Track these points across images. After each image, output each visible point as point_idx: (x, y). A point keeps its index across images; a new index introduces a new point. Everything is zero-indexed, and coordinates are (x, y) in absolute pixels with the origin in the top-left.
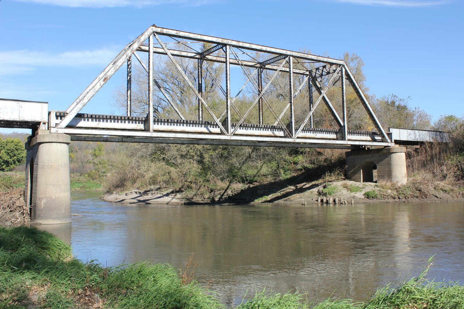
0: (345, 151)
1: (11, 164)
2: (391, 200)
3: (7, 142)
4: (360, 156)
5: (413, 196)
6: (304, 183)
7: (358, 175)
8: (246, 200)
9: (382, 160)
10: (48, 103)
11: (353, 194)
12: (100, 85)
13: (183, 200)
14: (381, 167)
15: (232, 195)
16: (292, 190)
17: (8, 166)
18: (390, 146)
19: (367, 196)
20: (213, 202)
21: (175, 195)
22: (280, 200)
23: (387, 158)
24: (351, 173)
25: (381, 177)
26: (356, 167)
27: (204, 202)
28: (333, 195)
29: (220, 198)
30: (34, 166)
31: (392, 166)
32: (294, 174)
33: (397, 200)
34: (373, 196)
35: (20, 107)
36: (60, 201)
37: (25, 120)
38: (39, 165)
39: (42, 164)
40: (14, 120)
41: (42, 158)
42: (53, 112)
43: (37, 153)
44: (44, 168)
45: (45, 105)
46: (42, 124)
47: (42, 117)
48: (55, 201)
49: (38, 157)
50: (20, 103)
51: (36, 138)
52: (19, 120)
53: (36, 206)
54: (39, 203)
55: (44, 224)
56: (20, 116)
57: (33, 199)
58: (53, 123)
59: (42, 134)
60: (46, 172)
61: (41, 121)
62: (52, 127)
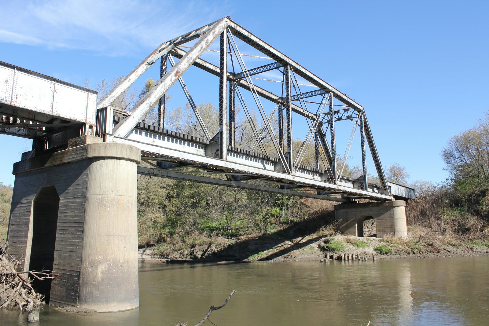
0: (335, 203)
2: (406, 255)
4: (354, 210)
5: (427, 251)
6: (300, 238)
7: (352, 229)
8: (236, 257)
9: (383, 214)
10: (97, 93)
11: (361, 250)
12: (171, 80)
13: (156, 256)
14: (382, 221)
15: (218, 251)
16: (290, 246)
18: (391, 199)
19: (380, 251)
20: (194, 261)
21: (144, 251)
22: (279, 257)
23: (388, 212)
24: (344, 227)
25: (381, 231)
26: (349, 220)
27: (183, 259)
28: (341, 250)
29: (202, 255)
31: (395, 220)
32: (279, 228)
33: (411, 255)
34: (387, 251)
35: (54, 91)
36: (130, 267)
37: (60, 116)
38: (90, 199)
39: (99, 198)
40: (42, 112)
41: (101, 186)
42: (111, 110)
43: (80, 177)
44: (104, 205)
45: (93, 97)
46: (87, 126)
47: (87, 115)
48: (123, 268)
49: (87, 184)
50: (55, 84)
51: (81, 150)
52: (50, 113)
53: (81, 276)
54: (90, 271)
55: (102, 312)
56: (52, 108)
57: (60, 261)
58: (109, 127)
59: (94, 143)
60: (108, 212)
61: (85, 122)
62: (108, 134)
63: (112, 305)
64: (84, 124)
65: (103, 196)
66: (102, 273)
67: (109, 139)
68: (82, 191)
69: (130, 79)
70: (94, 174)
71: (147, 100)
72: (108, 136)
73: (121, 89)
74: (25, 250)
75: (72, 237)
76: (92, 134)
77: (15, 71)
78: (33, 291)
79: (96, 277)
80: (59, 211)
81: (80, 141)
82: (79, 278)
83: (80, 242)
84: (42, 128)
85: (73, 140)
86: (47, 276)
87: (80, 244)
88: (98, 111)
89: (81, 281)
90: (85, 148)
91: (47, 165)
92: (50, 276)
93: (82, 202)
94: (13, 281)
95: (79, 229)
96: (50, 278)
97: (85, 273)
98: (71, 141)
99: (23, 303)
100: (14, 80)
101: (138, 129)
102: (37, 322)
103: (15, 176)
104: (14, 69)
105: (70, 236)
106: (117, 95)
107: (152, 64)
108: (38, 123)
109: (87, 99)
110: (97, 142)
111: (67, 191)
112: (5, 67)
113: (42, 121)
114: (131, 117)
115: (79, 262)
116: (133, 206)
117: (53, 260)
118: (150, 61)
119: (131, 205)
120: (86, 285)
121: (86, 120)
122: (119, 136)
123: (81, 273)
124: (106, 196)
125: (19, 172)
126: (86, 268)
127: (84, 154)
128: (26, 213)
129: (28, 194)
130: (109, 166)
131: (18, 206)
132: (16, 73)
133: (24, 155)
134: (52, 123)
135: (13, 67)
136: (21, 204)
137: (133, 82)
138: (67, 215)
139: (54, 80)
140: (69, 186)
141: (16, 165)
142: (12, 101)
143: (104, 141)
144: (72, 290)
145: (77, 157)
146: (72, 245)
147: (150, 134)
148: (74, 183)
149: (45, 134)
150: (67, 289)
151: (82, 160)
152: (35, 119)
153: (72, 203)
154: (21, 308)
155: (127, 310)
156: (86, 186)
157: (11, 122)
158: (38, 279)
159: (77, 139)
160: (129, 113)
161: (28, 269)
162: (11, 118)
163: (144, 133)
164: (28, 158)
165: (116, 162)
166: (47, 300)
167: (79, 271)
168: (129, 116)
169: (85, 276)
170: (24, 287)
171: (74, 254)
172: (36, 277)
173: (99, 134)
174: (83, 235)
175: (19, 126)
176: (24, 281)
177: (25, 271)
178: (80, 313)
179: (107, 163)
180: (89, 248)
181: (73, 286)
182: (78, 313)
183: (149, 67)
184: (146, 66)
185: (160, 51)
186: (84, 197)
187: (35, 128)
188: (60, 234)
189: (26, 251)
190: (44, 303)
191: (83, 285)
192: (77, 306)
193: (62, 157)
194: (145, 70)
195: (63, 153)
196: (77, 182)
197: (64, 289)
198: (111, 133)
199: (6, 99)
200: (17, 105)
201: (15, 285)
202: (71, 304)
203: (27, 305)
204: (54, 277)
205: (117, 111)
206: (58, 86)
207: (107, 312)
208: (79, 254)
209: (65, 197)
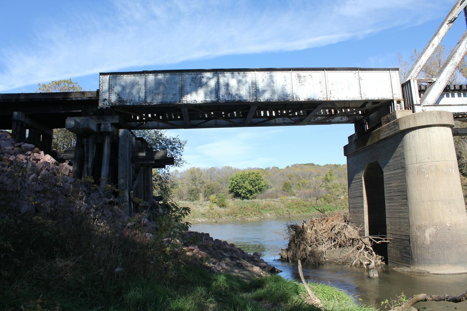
1: (254, 193)
3: (249, 174)
10: (398, 69)
17: (251, 195)
30: (384, 174)
35: (360, 79)
36: (459, 231)
37: (369, 99)
38: (409, 169)
39: (417, 166)
40: (353, 99)
41: (416, 155)
42: (414, 81)
43: (397, 150)
44: (423, 172)
45: (395, 74)
46: (395, 102)
47: (393, 92)
48: (451, 231)
49: (404, 155)
50: (358, 72)
51: (393, 125)
52: (360, 99)
53: (411, 239)
54: (418, 235)
55: (435, 274)
56: (361, 94)
57: (392, 227)
58: (416, 98)
59: (404, 116)
60: (427, 178)
61: (392, 99)
62: (416, 105)
63: (445, 267)
64: (392, 101)
65: (420, 164)
66: (430, 236)
67: (418, 109)
68: (401, 162)
69: (433, 44)
70: (408, 145)
71: (451, 61)
72: (416, 107)
73: (426, 56)
74: (363, 218)
75: (399, 205)
76: (401, 108)
77: (324, 72)
78: (374, 253)
79: (425, 241)
80: (385, 183)
81: (391, 117)
82: (409, 242)
83: (406, 209)
84: (359, 113)
85: (385, 118)
86: (383, 240)
87: (406, 210)
88: (403, 86)
89: (411, 245)
90: (396, 123)
91: (369, 144)
92: (386, 240)
93: (402, 172)
94: (358, 244)
95: (403, 197)
96: (386, 242)
97: (414, 237)
98: (384, 119)
99: (366, 263)
100: (326, 80)
101: (449, 92)
102: (377, 278)
103: (346, 157)
104: (324, 70)
105: (397, 204)
106: (423, 63)
107: (454, 21)
108: (354, 109)
109: (389, 77)
110: (406, 115)
111: (388, 164)
112: (317, 72)
113: (356, 107)
114: (437, 82)
115: (407, 227)
116: (453, 170)
117: (386, 226)
118: (452, 18)
119: (450, 170)
120: (417, 248)
121: (393, 97)
122: (428, 105)
123: (411, 237)
124: (423, 164)
125: (348, 154)
126: (415, 232)
127: (396, 128)
128: (359, 188)
129: (357, 171)
130: (421, 135)
131: (353, 182)
132: (326, 73)
133: (350, 138)
134: (365, 107)
135: (323, 69)
136: (354, 180)
137: (437, 45)
138: (391, 185)
139: (356, 69)
140: (389, 159)
141: (345, 148)
142: (328, 96)
143: (413, 112)
144: (405, 252)
145: (391, 132)
146: (400, 212)
147: (464, 94)
148: (393, 156)
149: (362, 117)
150: (400, 251)
151: (396, 134)
152: (350, 107)
153: (394, 174)
154: (365, 266)
155: (462, 274)
156: (403, 157)
157: (333, 113)
158: (375, 242)
159: (388, 116)
160: (434, 79)
161: (368, 234)
162: (333, 110)
163: (456, 94)
164: (353, 141)
165: (428, 130)
166: (386, 260)
167: (409, 236)
168: (434, 82)
169: (415, 240)
170: (366, 249)
171: (402, 220)
172: (374, 241)
173: (408, 106)
174: (407, 202)
175: (340, 115)
176: (365, 244)
177: (366, 236)
178: (414, 274)
179: (419, 133)
180: (414, 214)
181: (406, 249)
182: (412, 273)
183: (451, 25)
184: (448, 25)
185: (461, 4)
186: (403, 167)
187: (353, 114)
188: (388, 203)
189: (364, 220)
190: (384, 263)
191: (414, 248)
192: (411, 267)
193: (378, 135)
194: (447, 30)
195: (379, 131)
196: (395, 155)
197: (399, 252)
198: (419, 103)
199: (323, 97)
200: (332, 99)
201: (359, 247)
202: (406, 265)
203: (370, 264)
204: (389, 241)
205: (422, 81)
206: (362, 74)
207: (440, 274)
208: (406, 220)
209: (388, 169)
